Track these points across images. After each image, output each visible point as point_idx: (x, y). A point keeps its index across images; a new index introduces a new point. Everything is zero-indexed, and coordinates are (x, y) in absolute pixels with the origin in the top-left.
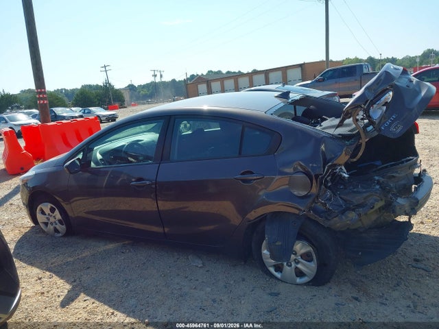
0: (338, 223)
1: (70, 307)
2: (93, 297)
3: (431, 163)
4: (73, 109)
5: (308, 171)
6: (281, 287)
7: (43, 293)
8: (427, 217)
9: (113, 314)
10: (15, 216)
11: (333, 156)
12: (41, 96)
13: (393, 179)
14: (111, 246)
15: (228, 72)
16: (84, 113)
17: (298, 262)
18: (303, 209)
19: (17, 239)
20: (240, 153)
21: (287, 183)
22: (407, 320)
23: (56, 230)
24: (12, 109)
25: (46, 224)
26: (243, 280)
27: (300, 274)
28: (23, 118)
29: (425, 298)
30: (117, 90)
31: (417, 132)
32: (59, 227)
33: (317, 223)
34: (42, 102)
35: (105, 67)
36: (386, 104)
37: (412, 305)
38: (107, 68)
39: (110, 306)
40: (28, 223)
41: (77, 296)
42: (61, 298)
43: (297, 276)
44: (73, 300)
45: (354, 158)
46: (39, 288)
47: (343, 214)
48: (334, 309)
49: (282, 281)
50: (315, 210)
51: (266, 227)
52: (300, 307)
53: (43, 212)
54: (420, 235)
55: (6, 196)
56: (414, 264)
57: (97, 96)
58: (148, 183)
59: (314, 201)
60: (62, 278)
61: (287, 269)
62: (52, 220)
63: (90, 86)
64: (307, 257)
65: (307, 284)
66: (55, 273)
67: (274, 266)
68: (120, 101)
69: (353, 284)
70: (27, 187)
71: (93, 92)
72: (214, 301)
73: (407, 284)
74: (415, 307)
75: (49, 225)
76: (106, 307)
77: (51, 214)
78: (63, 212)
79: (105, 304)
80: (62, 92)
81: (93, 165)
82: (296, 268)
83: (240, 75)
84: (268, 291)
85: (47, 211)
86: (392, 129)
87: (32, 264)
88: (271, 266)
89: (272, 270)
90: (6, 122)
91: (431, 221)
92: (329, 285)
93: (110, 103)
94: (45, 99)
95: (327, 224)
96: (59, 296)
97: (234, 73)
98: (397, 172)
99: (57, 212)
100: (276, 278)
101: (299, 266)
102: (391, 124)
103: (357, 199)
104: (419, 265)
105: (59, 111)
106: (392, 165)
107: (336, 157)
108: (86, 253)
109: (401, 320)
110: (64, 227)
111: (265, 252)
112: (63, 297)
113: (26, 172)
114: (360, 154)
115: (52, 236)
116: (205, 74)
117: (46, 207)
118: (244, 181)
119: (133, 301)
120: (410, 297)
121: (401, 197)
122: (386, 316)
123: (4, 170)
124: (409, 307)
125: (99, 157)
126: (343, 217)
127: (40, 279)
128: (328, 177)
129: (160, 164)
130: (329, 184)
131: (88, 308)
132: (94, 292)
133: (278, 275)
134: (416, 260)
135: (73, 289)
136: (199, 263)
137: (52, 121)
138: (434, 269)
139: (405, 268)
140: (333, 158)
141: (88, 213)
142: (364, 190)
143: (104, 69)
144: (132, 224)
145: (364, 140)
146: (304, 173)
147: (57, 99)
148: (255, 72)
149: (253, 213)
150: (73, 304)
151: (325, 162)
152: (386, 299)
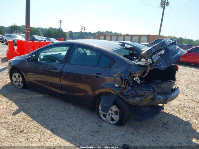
0: (131, 101)
1: (16, 115)
2: (26, 113)
3: (188, 87)
4: (43, 37)
5: (122, 77)
6: (104, 124)
7: (6, 108)
8: (176, 108)
9: (32, 121)
10: (5, 77)
11: (134, 72)
12: (27, 28)
13: (160, 88)
14: (40, 96)
15: (115, 33)
16: (47, 40)
17: (112, 114)
18: (117, 92)
19: (2, 86)
20: (97, 65)
21: (113, 80)
22: (150, 145)
23: (19, 85)
24: (17, 33)
25: (16, 82)
26: (89, 118)
27: (112, 119)
28: (20, 37)
29: (162, 139)
30: (64, 32)
31: (178, 71)
32: (21, 84)
33: (122, 99)
34: (27, 31)
35: (60, 21)
36: (161, 55)
37: (154, 141)
38: (61, 22)
39: (32, 118)
40: (9, 80)
41: (20, 112)
42: (13, 112)
43: (111, 120)
44: (18, 113)
45: (144, 75)
46: (6, 106)
47: (134, 98)
48: (122, 136)
49: (105, 121)
50: (122, 94)
51: (102, 97)
52: (108, 133)
53: (15, 77)
54: (171, 114)
55: (3, 68)
56: (163, 125)
57: (55, 33)
58: (58, 71)
59: (122, 90)
60: (16, 104)
61: (107, 116)
62: (18, 80)
63: (53, 28)
64: (116, 113)
65: (115, 124)
66: (14, 102)
67: (103, 114)
68: (64, 37)
69: (134, 128)
70: (11, 65)
71: (53, 31)
72: (74, 124)
73: (156, 132)
74: (156, 141)
75: (17, 83)
76: (30, 118)
77: (18, 78)
78: (23, 78)
79: (30, 117)
80: (40, 29)
81: (39, 60)
82: (111, 117)
83: (120, 35)
84: (98, 124)
85: (17, 76)
86: (162, 66)
87: (6, 97)
88: (102, 114)
89: (102, 116)
90: (12, 38)
91: (178, 110)
92: (124, 126)
93: (60, 37)
94: (29, 30)
95: (126, 100)
96: (13, 111)
97: (118, 34)
98: (163, 85)
99: (21, 78)
100: (103, 120)
101: (113, 116)
102: (162, 64)
103: (141, 93)
104: (165, 126)
105: (36, 37)
106: (161, 82)
107: (135, 73)
108: (29, 96)
109: (147, 145)
110: (23, 84)
111: (100, 108)
112: (14, 111)
113: (12, 59)
114: (146, 74)
115: (17, 87)
116: (105, 32)
117: (17, 75)
118: (97, 77)
119: (42, 118)
120: (155, 137)
121: (160, 95)
122: (142, 142)
123: (6, 58)
124: (153, 140)
125: (42, 57)
126: (134, 99)
127: (7, 103)
128: (130, 81)
129: (65, 64)
130: (131, 84)
131: (23, 117)
132: (28, 112)
133: (104, 118)
134: (164, 124)
135: (19, 109)
136: (74, 108)
137: (30, 40)
138: (170, 128)
139: (158, 125)
140: (134, 74)
141: (35, 80)
142: (145, 90)
143: (60, 22)
144: (52, 88)
145: (149, 69)
146: (120, 78)
147: (37, 32)
148: (127, 35)
149: (98, 91)
150: (17, 115)
151: (130, 75)
152: (145, 136)
